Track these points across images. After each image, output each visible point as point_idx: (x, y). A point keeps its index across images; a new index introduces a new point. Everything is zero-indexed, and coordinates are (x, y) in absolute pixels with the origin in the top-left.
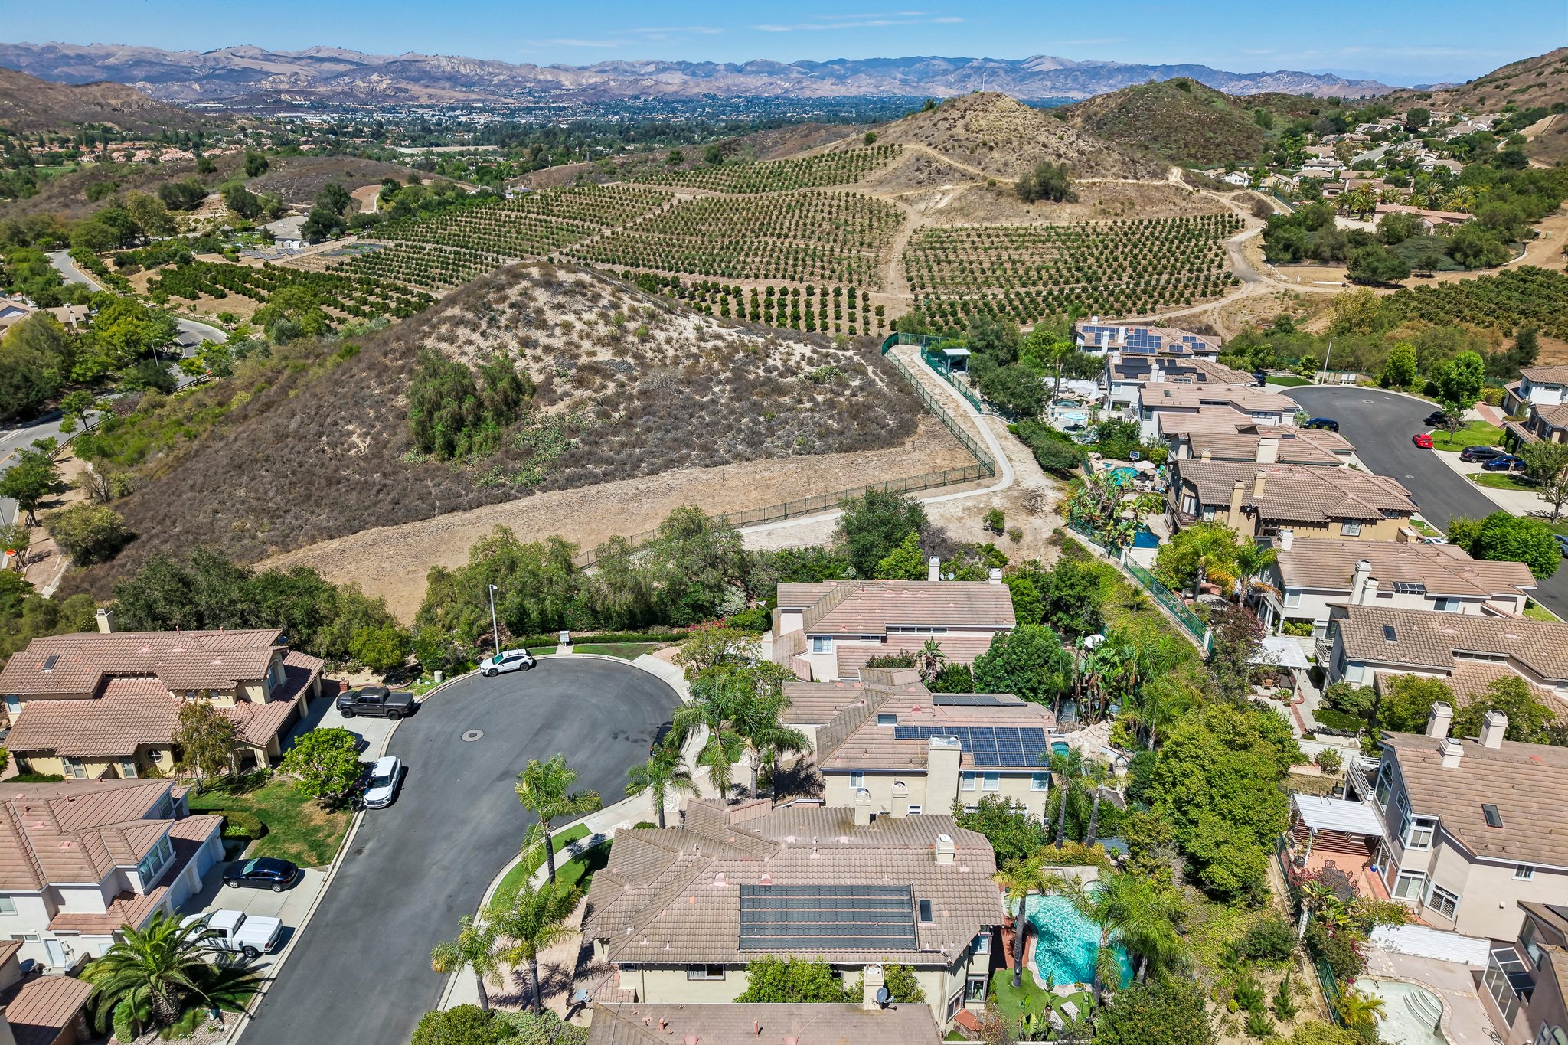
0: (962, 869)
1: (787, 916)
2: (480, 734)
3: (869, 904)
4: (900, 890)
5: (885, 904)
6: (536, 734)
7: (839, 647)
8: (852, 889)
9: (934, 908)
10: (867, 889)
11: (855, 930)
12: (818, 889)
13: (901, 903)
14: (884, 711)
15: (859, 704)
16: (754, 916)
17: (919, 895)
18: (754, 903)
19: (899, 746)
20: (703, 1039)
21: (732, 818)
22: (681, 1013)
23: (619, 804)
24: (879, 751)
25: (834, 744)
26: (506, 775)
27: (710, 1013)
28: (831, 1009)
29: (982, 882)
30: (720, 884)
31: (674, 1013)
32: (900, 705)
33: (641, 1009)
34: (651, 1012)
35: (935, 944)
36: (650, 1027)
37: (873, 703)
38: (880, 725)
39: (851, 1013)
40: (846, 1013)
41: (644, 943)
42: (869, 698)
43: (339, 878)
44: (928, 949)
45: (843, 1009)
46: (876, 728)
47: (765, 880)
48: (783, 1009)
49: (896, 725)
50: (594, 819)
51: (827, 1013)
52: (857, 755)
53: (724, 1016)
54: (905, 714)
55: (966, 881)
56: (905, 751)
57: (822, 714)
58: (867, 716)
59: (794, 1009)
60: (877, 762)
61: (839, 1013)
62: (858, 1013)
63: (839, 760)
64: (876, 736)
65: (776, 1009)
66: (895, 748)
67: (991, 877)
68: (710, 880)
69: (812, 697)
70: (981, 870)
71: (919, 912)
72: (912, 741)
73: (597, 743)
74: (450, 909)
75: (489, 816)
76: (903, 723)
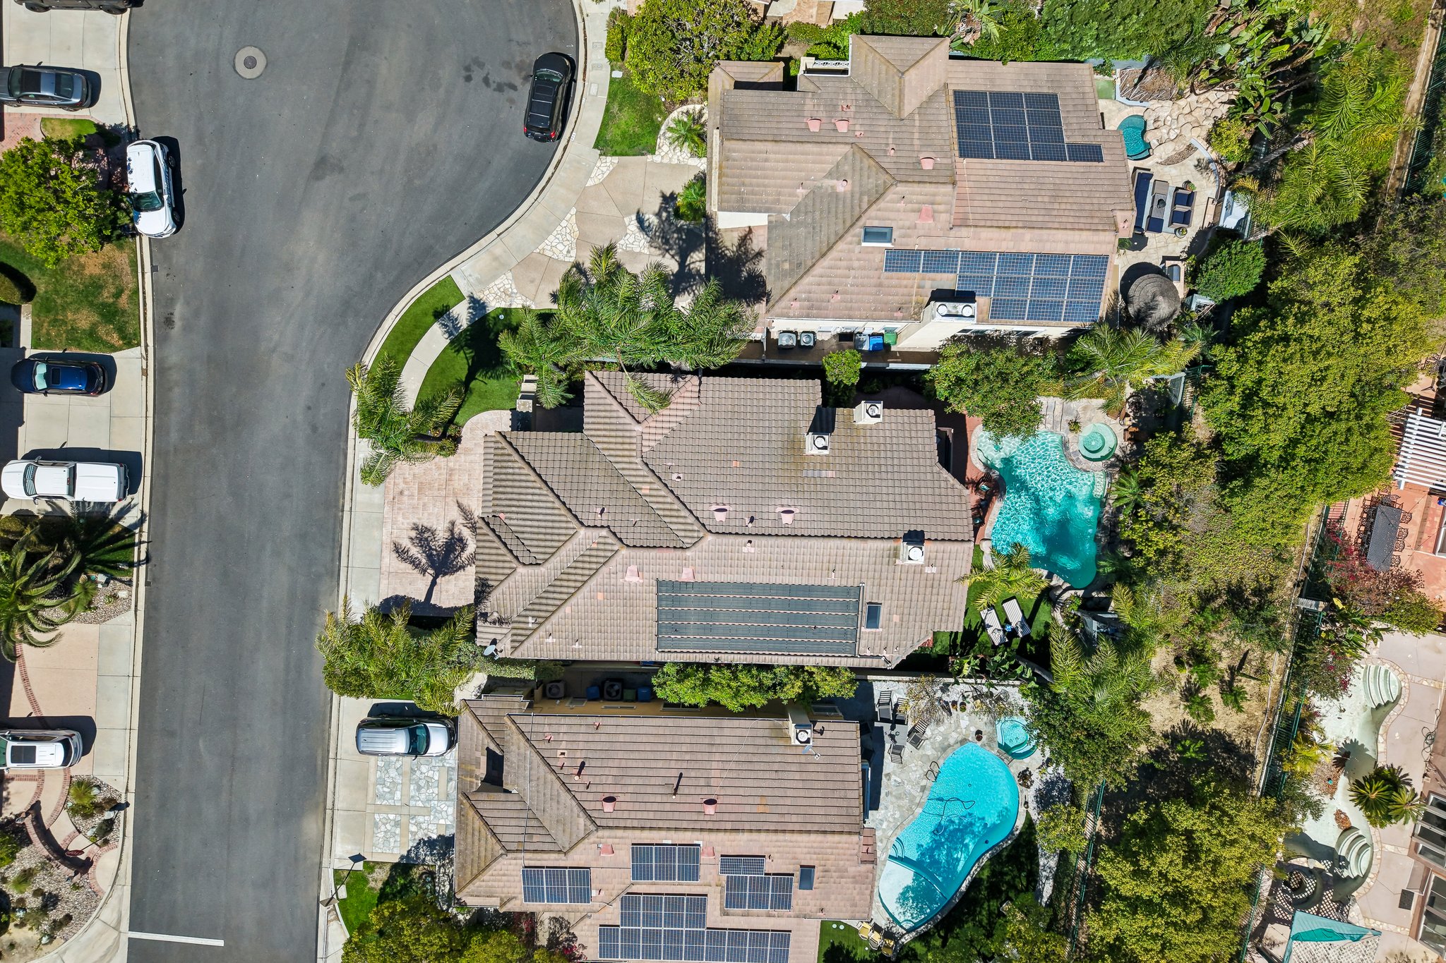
0: (928, 570)
1: (713, 616)
2: (261, 60)
3: (809, 606)
4: (847, 591)
5: (827, 606)
8: (790, 589)
9: (883, 612)
10: (808, 589)
12: (749, 587)
13: (846, 606)
14: (873, 219)
15: (841, 187)
16: (674, 615)
17: (868, 597)
18: (673, 601)
19: (886, 282)
20: (620, 798)
21: (645, 437)
22: (597, 738)
23: (493, 235)
24: (855, 289)
25: (791, 270)
26: (323, 166)
27: (628, 738)
28: (754, 733)
29: (949, 584)
30: (632, 578)
31: (591, 738)
32: (902, 205)
33: (555, 729)
34: (566, 737)
35: (877, 650)
36: (565, 771)
37: (862, 194)
38: (864, 244)
39: (775, 742)
40: (770, 742)
41: (550, 640)
42: (857, 177)
43: (161, 371)
44: (868, 653)
45: (767, 733)
46: (857, 249)
47: (686, 576)
48: (703, 732)
49: (889, 245)
50: (464, 267)
51: (750, 741)
52: (824, 296)
53: (642, 747)
54: (907, 223)
55: (929, 583)
56: (893, 290)
57: (779, 194)
58: (848, 224)
59: (715, 732)
60: (851, 309)
61: (762, 741)
62: (781, 743)
63: (796, 304)
64: (856, 264)
65: (696, 731)
66: (880, 285)
67: (962, 579)
68: (620, 575)
69: (766, 160)
70: (951, 570)
71: (865, 615)
72: (908, 274)
73: (442, 91)
74: (314, 429)
75: (321, 258)
76: (901, 241)
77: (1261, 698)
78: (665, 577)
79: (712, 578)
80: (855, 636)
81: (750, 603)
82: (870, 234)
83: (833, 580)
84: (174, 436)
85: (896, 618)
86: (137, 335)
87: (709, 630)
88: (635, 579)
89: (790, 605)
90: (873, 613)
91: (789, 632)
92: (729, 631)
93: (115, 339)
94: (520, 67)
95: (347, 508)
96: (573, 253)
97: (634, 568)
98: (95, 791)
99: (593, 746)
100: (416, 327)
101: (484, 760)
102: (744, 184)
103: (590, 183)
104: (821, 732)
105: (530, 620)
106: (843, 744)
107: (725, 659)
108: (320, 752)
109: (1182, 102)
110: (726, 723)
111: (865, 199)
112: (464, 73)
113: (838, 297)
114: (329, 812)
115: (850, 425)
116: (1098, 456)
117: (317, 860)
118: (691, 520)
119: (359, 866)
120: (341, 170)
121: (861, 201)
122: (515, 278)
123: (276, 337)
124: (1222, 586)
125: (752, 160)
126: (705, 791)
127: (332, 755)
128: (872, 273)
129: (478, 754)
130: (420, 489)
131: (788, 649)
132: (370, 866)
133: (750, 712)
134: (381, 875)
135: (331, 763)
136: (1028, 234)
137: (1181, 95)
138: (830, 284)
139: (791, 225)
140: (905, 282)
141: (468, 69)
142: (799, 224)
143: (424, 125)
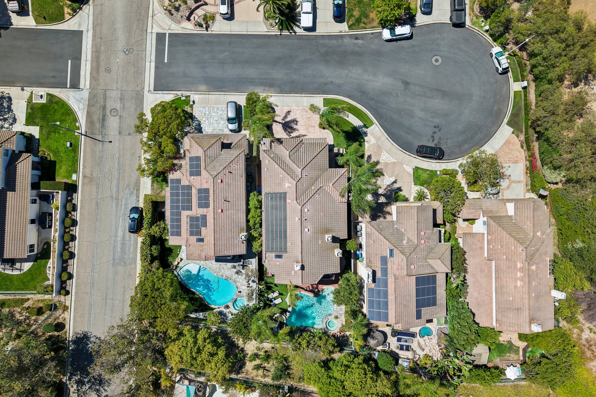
0: (293, 272)
1: (276, 209)
2: (438, 64)
3: (281, 237)
4: (286, 248)
5: (281, 243)
8: (285, 232)
9: (280, 259)
10: (285, 237)
12: (285, 220)
13: (281, 248)
14: (396, 251)
15: (405, 242)
16: (276, 198)
17: (284, 255)
18: (280, 198)
19: (377, 256)
20: (222, 184)
21: (329, 187)
22: (239, 176)
23: (387, 136)
24: (375, 247)
25: (380, 228)
26: (406, 84)
27: (239, 185)
28: (242, 223)
29: (289, 279)
30: (287, 185)
31: (239, 175)
32: (400, 260)
33: (241, 164)
34: (238, 167)
35: (268, 258)
36: (229, 167)
37: (403, 248)
38: (388, 249)
39: (239, 229)
40: (239, 227)
41: (267, 161)
42: (408, 246)
43: (341, 37)
44: (267, 256)
45: (242, 227)
46: (387, 247)
47: (288, 201)
48: (242, 207)
49: (388, 257)
50: (377, 128)
51: (240, 222)
52: (372, 238)
53: (237, 190)
54: (395, 262)
55: (289, 273)
56: (375, 259)
57: (402, 224)
58: (394, 244)
59: (242, 211)
60: (369, 246)
61: (239, 225)
62: (239, 231)
63: (370, 230)
64: (382, 247)
65: (242, 206)
67: (291, 282)
68: (288, 181)
69: (412, 219)
70: (293, 279)
71: (278, 254)
72: (380, 263)
73: (431, 119)
74: (326, 84)
75: (378, 84)
76: (390, 260)
77: (257, 376)
78: (288, 195)
79: (288, 208)
80: (272, 251)
81: (281, 220)
82: (391, 251)
83: (289, 244)
84: (321, 41)
85: (278, 263)
86: (352, 29)
87: (272, 208)
88: (287, 186)
89: (281, 232)
90: (279, 257)
91: (272, 232)
92: (272, 214)
93: (351, 23)
94: (439, 142)
95: (302, 95)
96: (383, 161)
97: (290, 185)
98: (212, 22)
99: (236, 175)
100: (358, 114)
101: (229, 142)
102: (404, 213)
103: (404, 166)
104: (243, 243)
105: (273, 155)
106: (240, 249)
107: (263, 213)
108: (226, 89)
109: (437, 346)
110: (244, 214)
111: (402, 249)
112: (437, 126)
113: (372, 242)
114: (208, 93)
115: (334, 248)
116: (327, 325)
117: (193, 90)
118: (305, 202)
119: (191, 103)
120: (405, 89)
121: (401, 248)
122: (374, 144)
123: (353, 71)
124: (290, 364)
125: (412, 215)
126: (225, 209)
127: (225, 93)
128: (380, 252)
129: (230, 140)
130: (308, 118)
131: (267, 232)
132: (191, 106)
133: (248, 221)
134: (188, 109)
135: (223, 93)
136: (393, 298)
137: (439, 346)
138: (376, 240)
139: (393, 227)
140: (378, 262)
141: (438, 127)
142: (394, 230)
143: (420, 114)
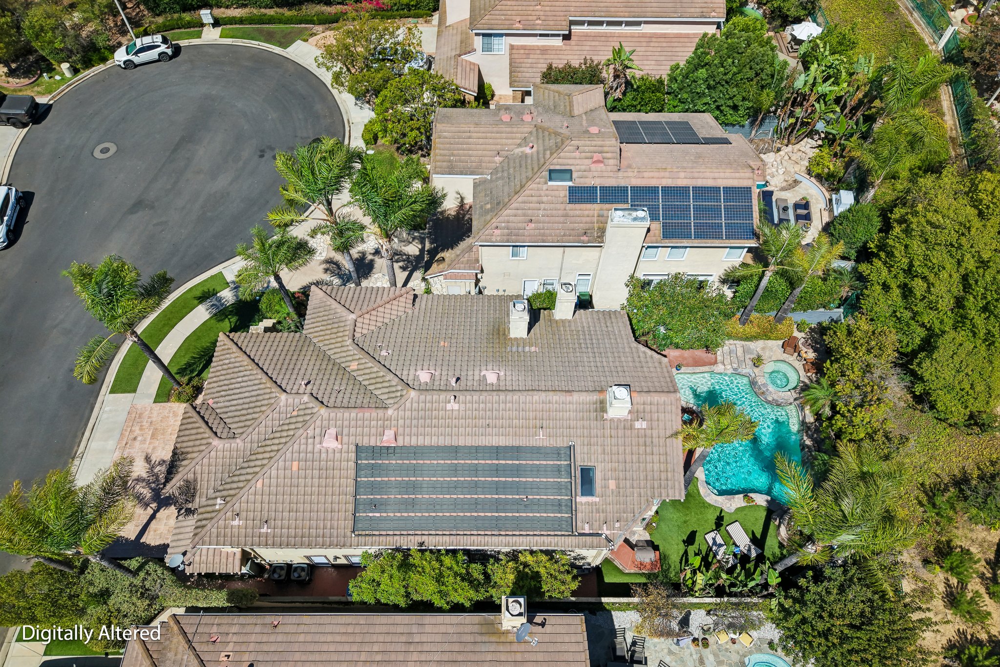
0: (638, 425)
1: (414, 487)
2: (113, 149)
3: (517, 471)
4: (557, 453)
5: (537, 471)
6: (175, 150)
7: (512, 47)
8: (497, 451)
9: (598, 477)
10: (516, 451)
11: (498, 506)
12: (455, 451)
13: (558, 470)
14: (557, 164)
15: (528, 150)
16: (373, 488)
17: (582, 459)
18: (374, 470)
19: (571, 213)
21: (359, 325)
22: (272, 638)
24: (547, 219)
25: (492, 208)
26: (138, 205)
27: (309, 638)
28: (461, 629)
29: (662, 441)
30: (330, 443)
31: (265, 638)
32: (577, 154)
33: (224, 629)
34: (235, 639)
35: (596, 525)
37: (545, 150)
38: (550, 183)
39: (485, 638)
40: (479, 638)
41: (236, 523)
42: (540, 141)
44: (587, 531)
45: (476, 629)
46: (545, 187)
47: (388, 439)
48: (400, 629)
49: (570, 184)
50: (233, 266)
51: (455, 638)
52: (520, 225)
53: (325, 648)
54: (583, 167)
55: (641, 440)
56: (578, 219)
57: (481, 162)
58: (535, 170)
59: (415, 629)
60: (543, 235)
61: (469, 638)
62: (493, 639)
63: (497, 232)
64: (545, 199)
65: (392, 629)
66: (566, 216)
67: (676, 434)
68: (317, 439)
69: (470, 138)
70: (661, 424)
71: (579, 481)
72: (589, 206)
73: (241, 163)
76: (580, 181)
78: (365, 442)
79: (415, 441)
80: (571, 507)
81: (455, 470)
82: (553, 174)
83: (541, 439)
85: (612, 484)
87: (412, 505)
88: (334, 445)
89: (497, 471)
90: (587, 478)
92: (433, 505)
97: (332, 431)
99: (265, 648)
100: (184, 307)
102: (453, 155)
104: (543, 625)
105: (219, 501)
106: (567, 639)
107: (433, 542)
110: (429, 618)
111: (548, 152)
112: (259, 153)
113: (533, 225)
115: (551, 320)
118: (395, 381)
120: (152, 207)
121: (544, 154)
125: (459, 137)
128: (558, 206)
130: (153, 436)
131: (498, 526)
133: (457, 608)
138: (524, 215)
139: (491, 181)
140: (586, 212)
141: (263, 151)
142: (497, 179)
143: (222, 182)
